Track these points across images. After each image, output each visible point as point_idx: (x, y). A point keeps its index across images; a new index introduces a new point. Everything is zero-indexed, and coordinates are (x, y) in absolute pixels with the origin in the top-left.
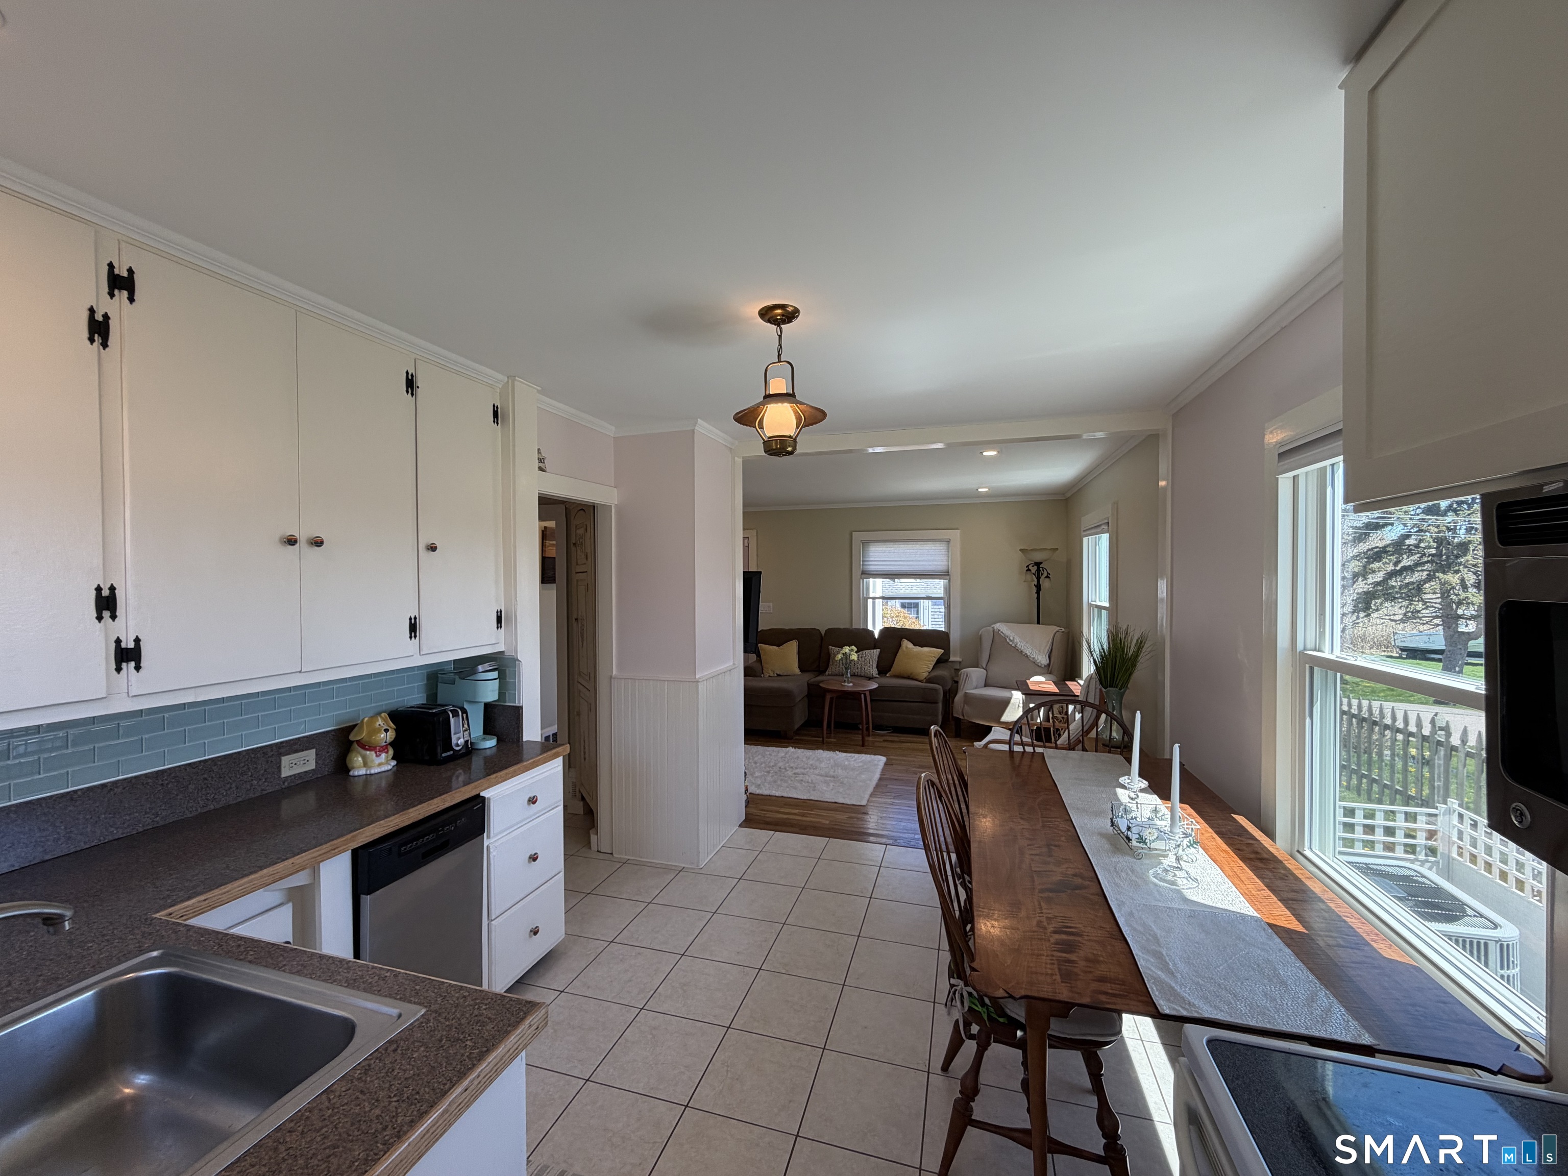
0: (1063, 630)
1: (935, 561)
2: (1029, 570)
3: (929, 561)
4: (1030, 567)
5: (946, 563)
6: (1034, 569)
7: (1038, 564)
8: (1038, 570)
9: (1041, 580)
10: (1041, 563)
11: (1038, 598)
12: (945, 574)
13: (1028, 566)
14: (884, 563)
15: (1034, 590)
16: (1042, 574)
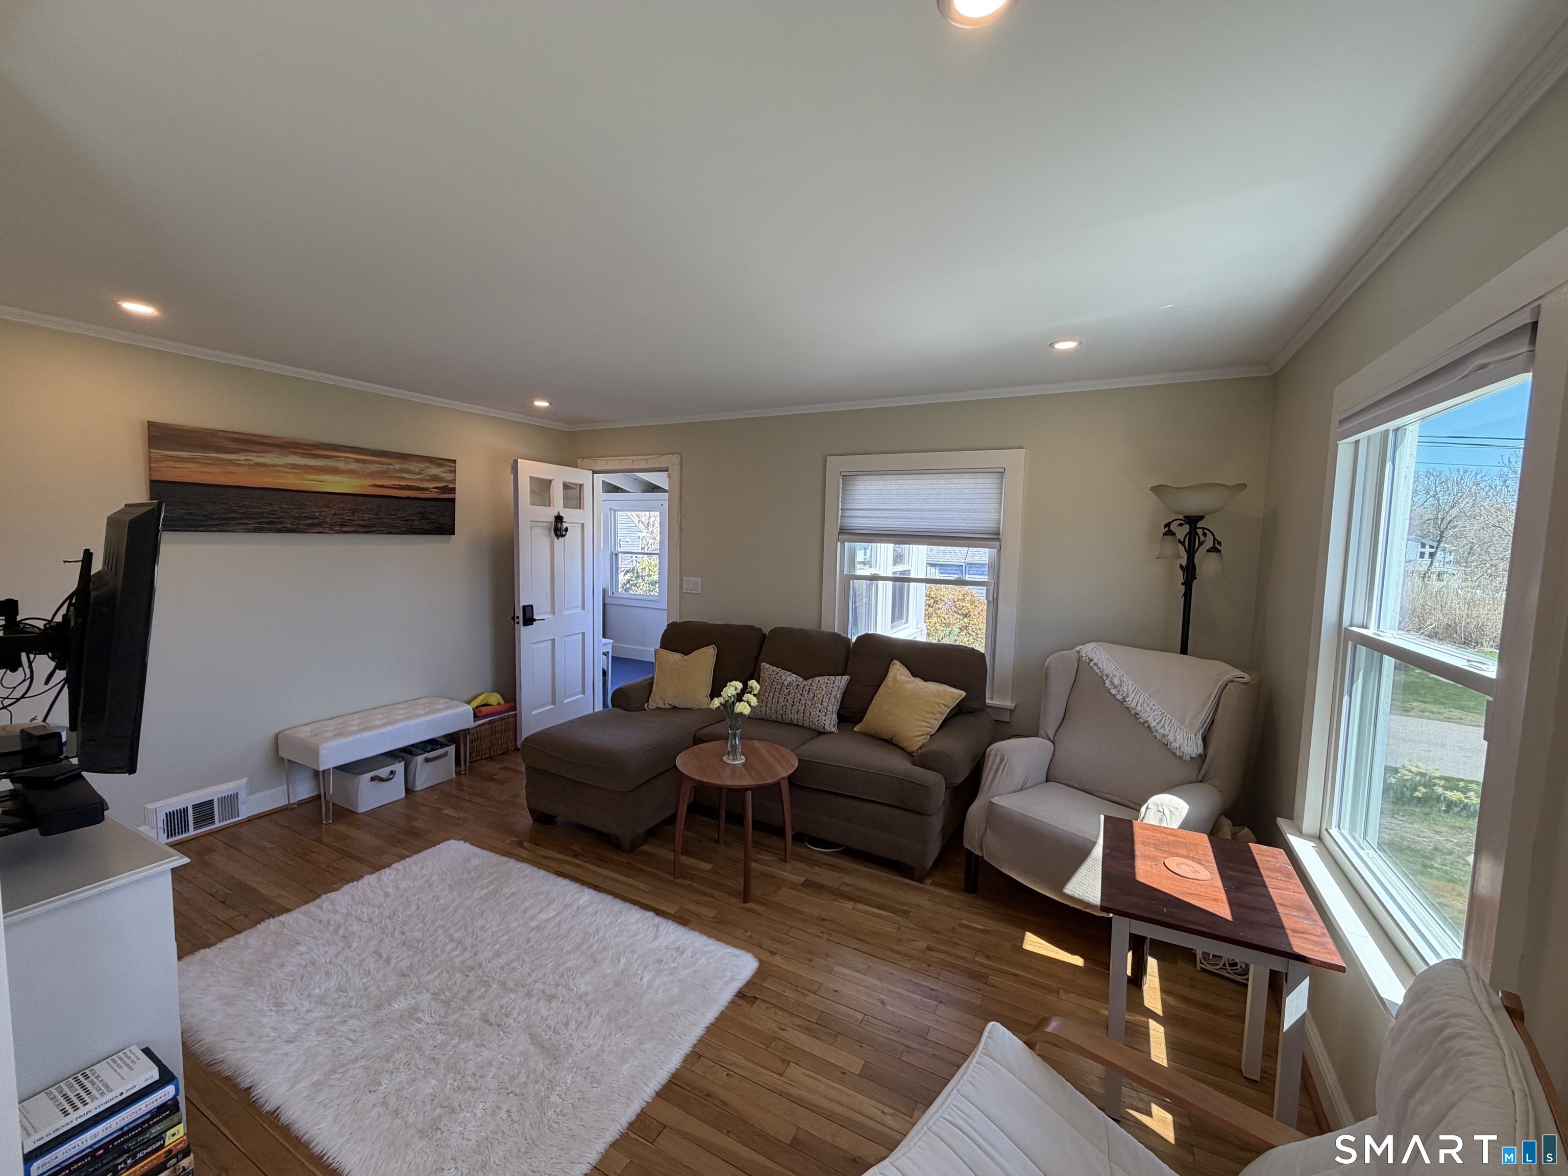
0: (1247, 678)
1: (975, 511)
2: (1169, 533)
3: (962, 510)
4: (1174, 527)
5: (994, 516)
6: (1182, 532)
7: (1192, 521)
8: (1192, 534)
9: (1198, 557)
10: (1202, 518)
11: (1187, 595)
12: (992, 538)
13: (1168, 525)
14: (878, 514)
15: (1180, 577)
16: (1201, 544)
